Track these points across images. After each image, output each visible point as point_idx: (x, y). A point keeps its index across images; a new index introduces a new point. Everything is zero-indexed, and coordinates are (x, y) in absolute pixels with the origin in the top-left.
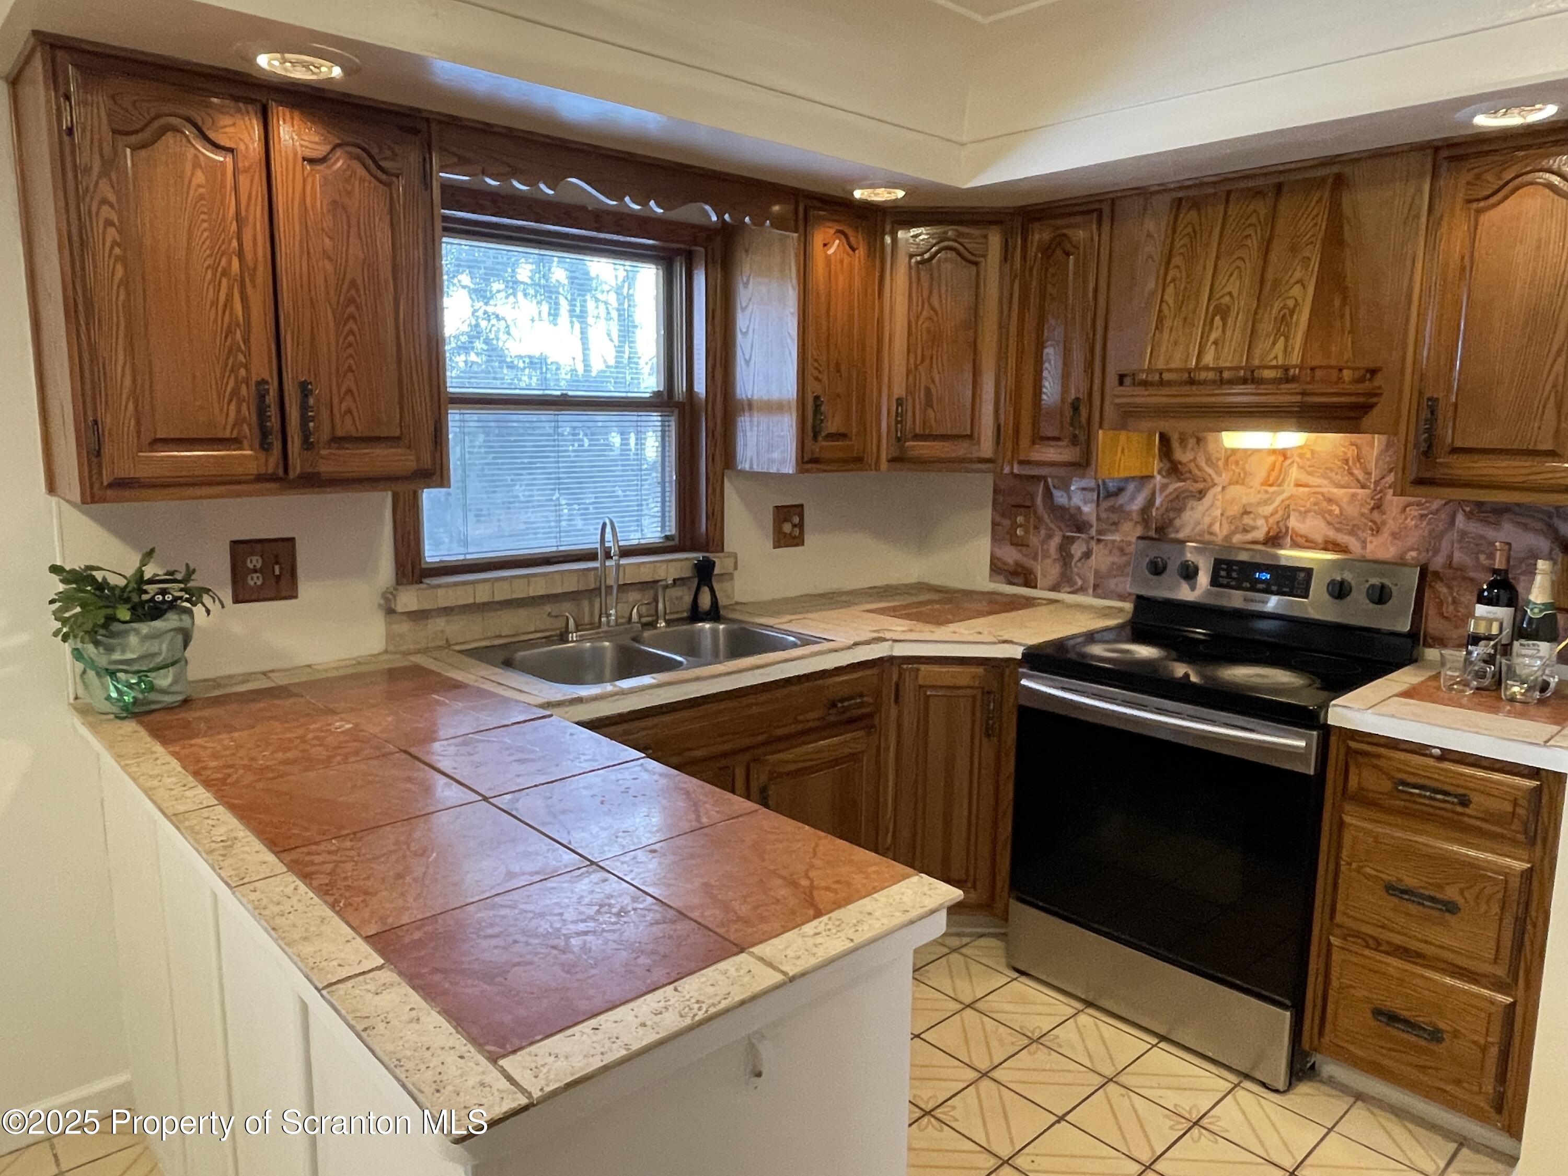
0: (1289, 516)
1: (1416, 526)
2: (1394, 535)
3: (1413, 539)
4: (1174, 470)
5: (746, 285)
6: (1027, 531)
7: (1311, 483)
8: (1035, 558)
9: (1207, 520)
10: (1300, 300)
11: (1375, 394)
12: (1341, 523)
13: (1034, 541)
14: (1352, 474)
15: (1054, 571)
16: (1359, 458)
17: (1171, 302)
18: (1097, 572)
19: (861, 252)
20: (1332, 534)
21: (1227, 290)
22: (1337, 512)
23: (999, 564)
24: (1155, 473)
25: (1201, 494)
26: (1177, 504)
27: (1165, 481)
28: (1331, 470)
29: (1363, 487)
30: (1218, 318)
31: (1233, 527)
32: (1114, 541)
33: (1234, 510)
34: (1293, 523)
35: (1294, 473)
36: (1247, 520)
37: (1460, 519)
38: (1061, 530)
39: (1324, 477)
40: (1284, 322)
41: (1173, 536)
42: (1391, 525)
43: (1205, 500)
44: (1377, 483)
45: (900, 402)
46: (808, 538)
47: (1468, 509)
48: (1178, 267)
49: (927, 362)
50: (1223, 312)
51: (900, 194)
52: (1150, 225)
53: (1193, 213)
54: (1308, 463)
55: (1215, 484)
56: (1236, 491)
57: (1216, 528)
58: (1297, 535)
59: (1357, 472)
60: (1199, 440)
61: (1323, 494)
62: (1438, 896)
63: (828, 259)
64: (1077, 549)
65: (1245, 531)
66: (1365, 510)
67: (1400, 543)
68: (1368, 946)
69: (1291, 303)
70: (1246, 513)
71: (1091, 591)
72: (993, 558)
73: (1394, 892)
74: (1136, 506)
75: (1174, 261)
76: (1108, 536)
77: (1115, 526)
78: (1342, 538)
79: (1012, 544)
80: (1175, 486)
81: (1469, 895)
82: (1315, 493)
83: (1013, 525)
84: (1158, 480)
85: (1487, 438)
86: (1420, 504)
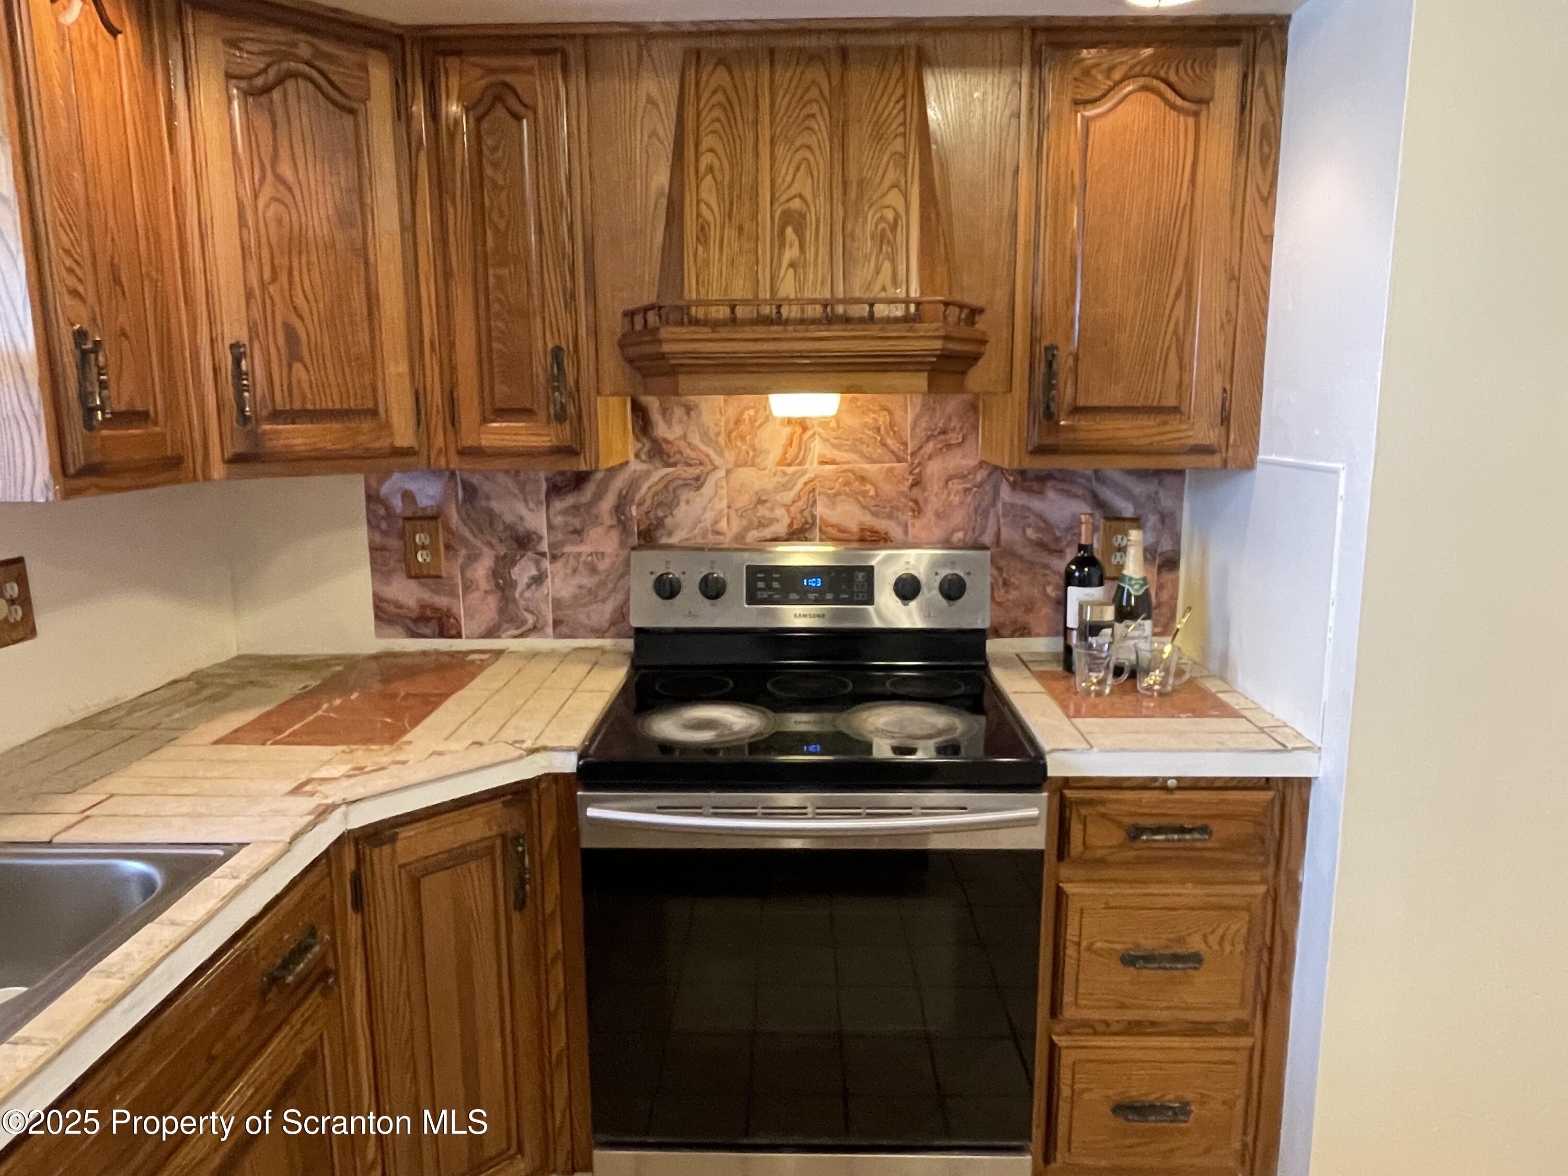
0: (815, 502)
1: (961, 503)
2: (938, 515)
3: (958, 518)
4: (657, 451)
6: (435, 553)
7: (838, 460)
8: (453, 594)
9: (709, 516)
10: (901, 210)
12: (879, 506)
13: (451, 568)
14: (884, 445)
15: (489, 609)
16: (892, 425)
17: (714, 203)
18: (557, 604)
19: (129, 40)
20: (869, 520)
21: (793, 191)
22: (872, 493)
23: (391, 609)
24: (632, 457)
25: (698, 483)
26: (669, 496)
27: (644, 467)
28: (861, 441)
29: (899, 460)
30: (789, 230)
31: (745, 522)
32: (580, 554)
33: (744, 500)
34: (821, 510)
35: (817, 448)
36: (763, 511)
37: (1005, 493)
38: (490, 545)
39: (853, 449)
40: (885, 239)
41: (664, 540)
42: (934, 503)
43: (704, 490)
44: (914, 454)
45: (238, 351)
46: (42, 624)
47: (1011, 479)
48: (711, 150)
49: (284, 278)
50: (796, 221)
52: (648, 85)
53: (722, 73)
54: (833, 434)
55: (716, 468)
56: (744, 474)
57: (723, 525)
58: (827, 523)
59: (891, 442)
60: (688, 409)
61: (852, 472)
62: (1180, 950)
63: (61, 34)
64: (523, 572)
65: (761, 525)
66: (905, 487)
67: (944, 523)
68: (1095, 1033)
69: (890, 215)
70: (761, 502)
71: (549, 630)
72: (378, 600)
73: (1129, 960)
74: (607, 504)
75: (708, 141)
76: (569, 549)
77: (578, 533)
78: (882, 524)
79: (410, 577)
80: (659, 473)
81: (1213, 940)
82: (844, 471)
83: (410, 550)
84: (636, 466)
85: (1116, 395)
86: (963, 477)
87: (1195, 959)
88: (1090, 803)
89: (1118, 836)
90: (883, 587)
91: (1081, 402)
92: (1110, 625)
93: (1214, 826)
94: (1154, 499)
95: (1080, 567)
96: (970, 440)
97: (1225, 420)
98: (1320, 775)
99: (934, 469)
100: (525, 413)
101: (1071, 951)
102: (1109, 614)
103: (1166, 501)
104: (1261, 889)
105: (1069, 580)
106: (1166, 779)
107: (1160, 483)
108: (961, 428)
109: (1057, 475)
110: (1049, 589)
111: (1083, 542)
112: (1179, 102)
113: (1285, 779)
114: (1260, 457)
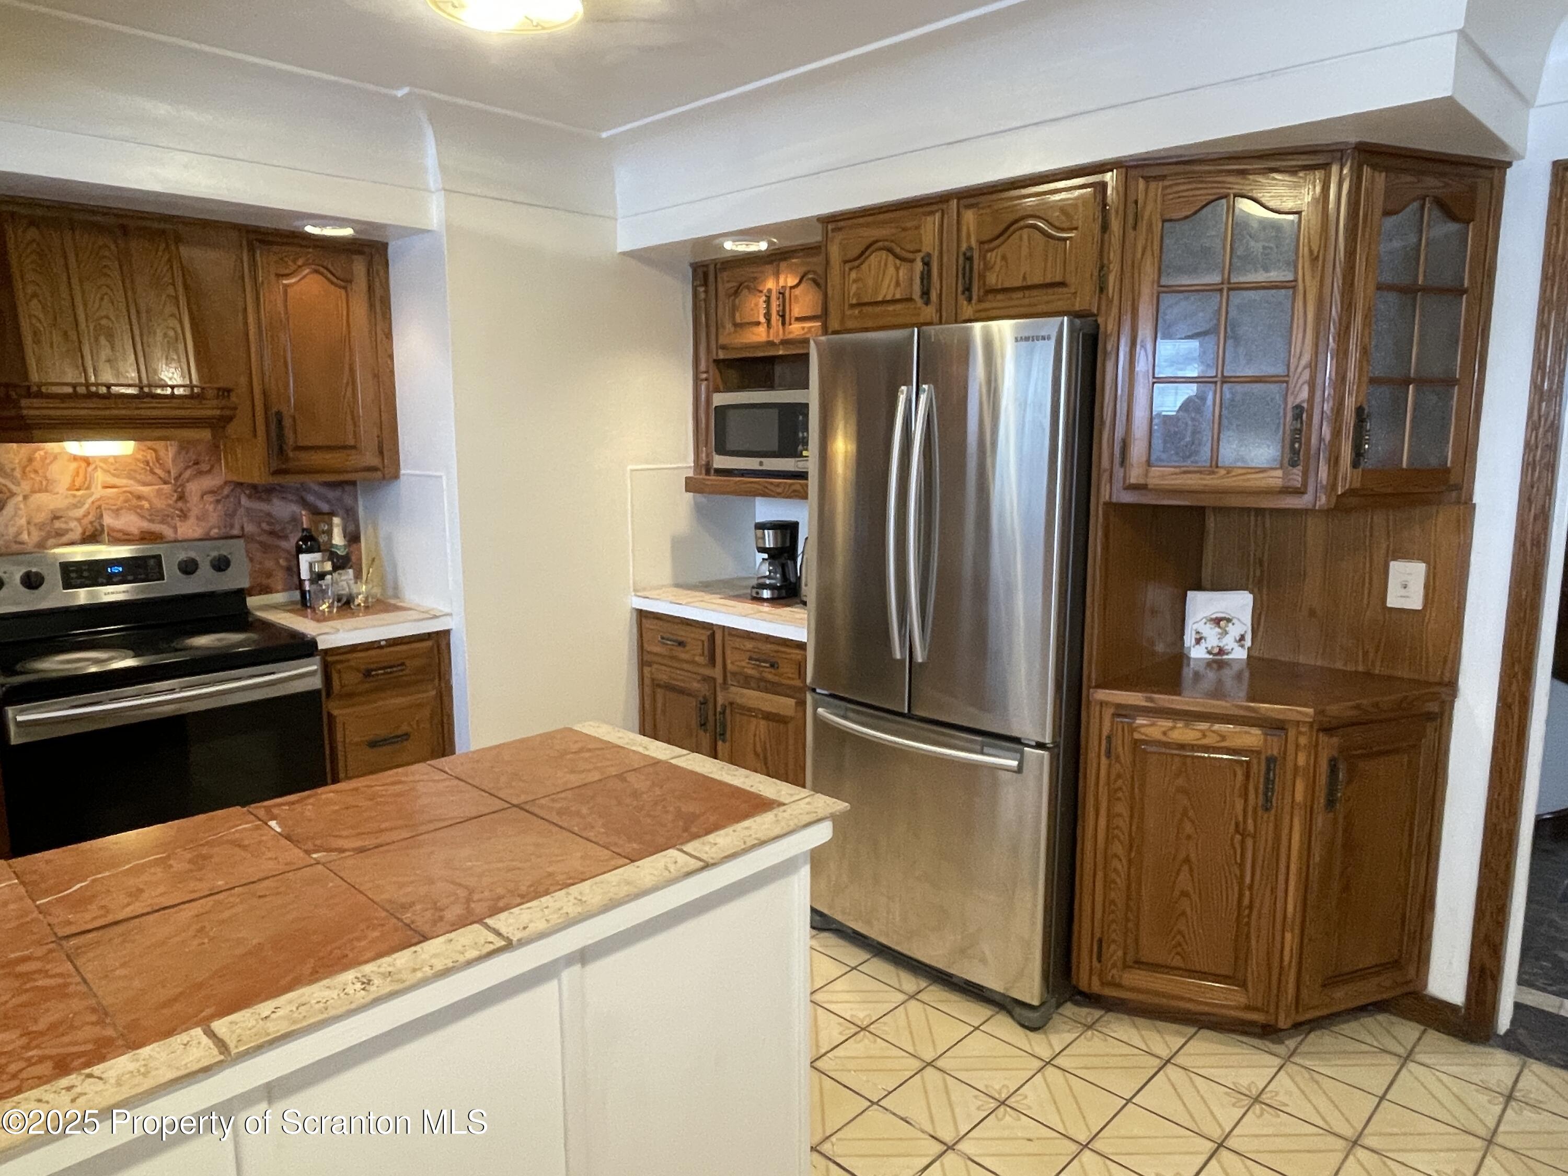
0: (101, 516)
1: (214, 510)
2: (198, 518)
7: (118, 484)
9: (11, 531)
10: (179, 331)
12: (153, 515)
14: (154, 473)
16: (158, 459)
17: (41, 317)
20: (145, 525)
21: (101, 314)
22: (147, 506)
28: (135, 471)
29: (165, 483)
30: (102, 339)
31: (43, 532)
33: (42, 517)
34: (108, 520)
35: (100, 477)
36: (59, 524)
37: (244, 501)
39: (130, 477)
42: (195, 511)
44: (176, 479)
47: (247, 492)
48: (34, 282)
54: (113, 467)
55: (14, 495)
56: (40, 498)
57: (25, 536)
58: (113, 530)
59: (158, 471)
61: (130, 493)
62: (398, 733)
65: (58, 534)
66: (171, 502)
67: (203, 524)
69: (171, 333)
70: (55, 518)
73: (373, 744)
78: (156, 527)
81: (414, 723)
82: (125, 492)
86: (212, 492)
87: (406, 736)
88: (341, 662)
89: (359, 677)
90: (170, 568)
91: (300, 444)
92: (330, 573)
93: (408, 662)
94: (340, 500)
95: (305, 543)
96: (215, 471)
97: (381, 453)
98: (454, 628)
99: (194, 488)
101: (340, 747)
102: (328, 566)
103: (348, 500)
104: (434, 693)
105: (300, 551)
106: (379, 642)
107: (344, 491)
108: (210, 460)
109: (278, 488)
110: (281, 561)
111: (305, 526)
112: (335, 280)
113: (437, 633)
114: (402, 472)
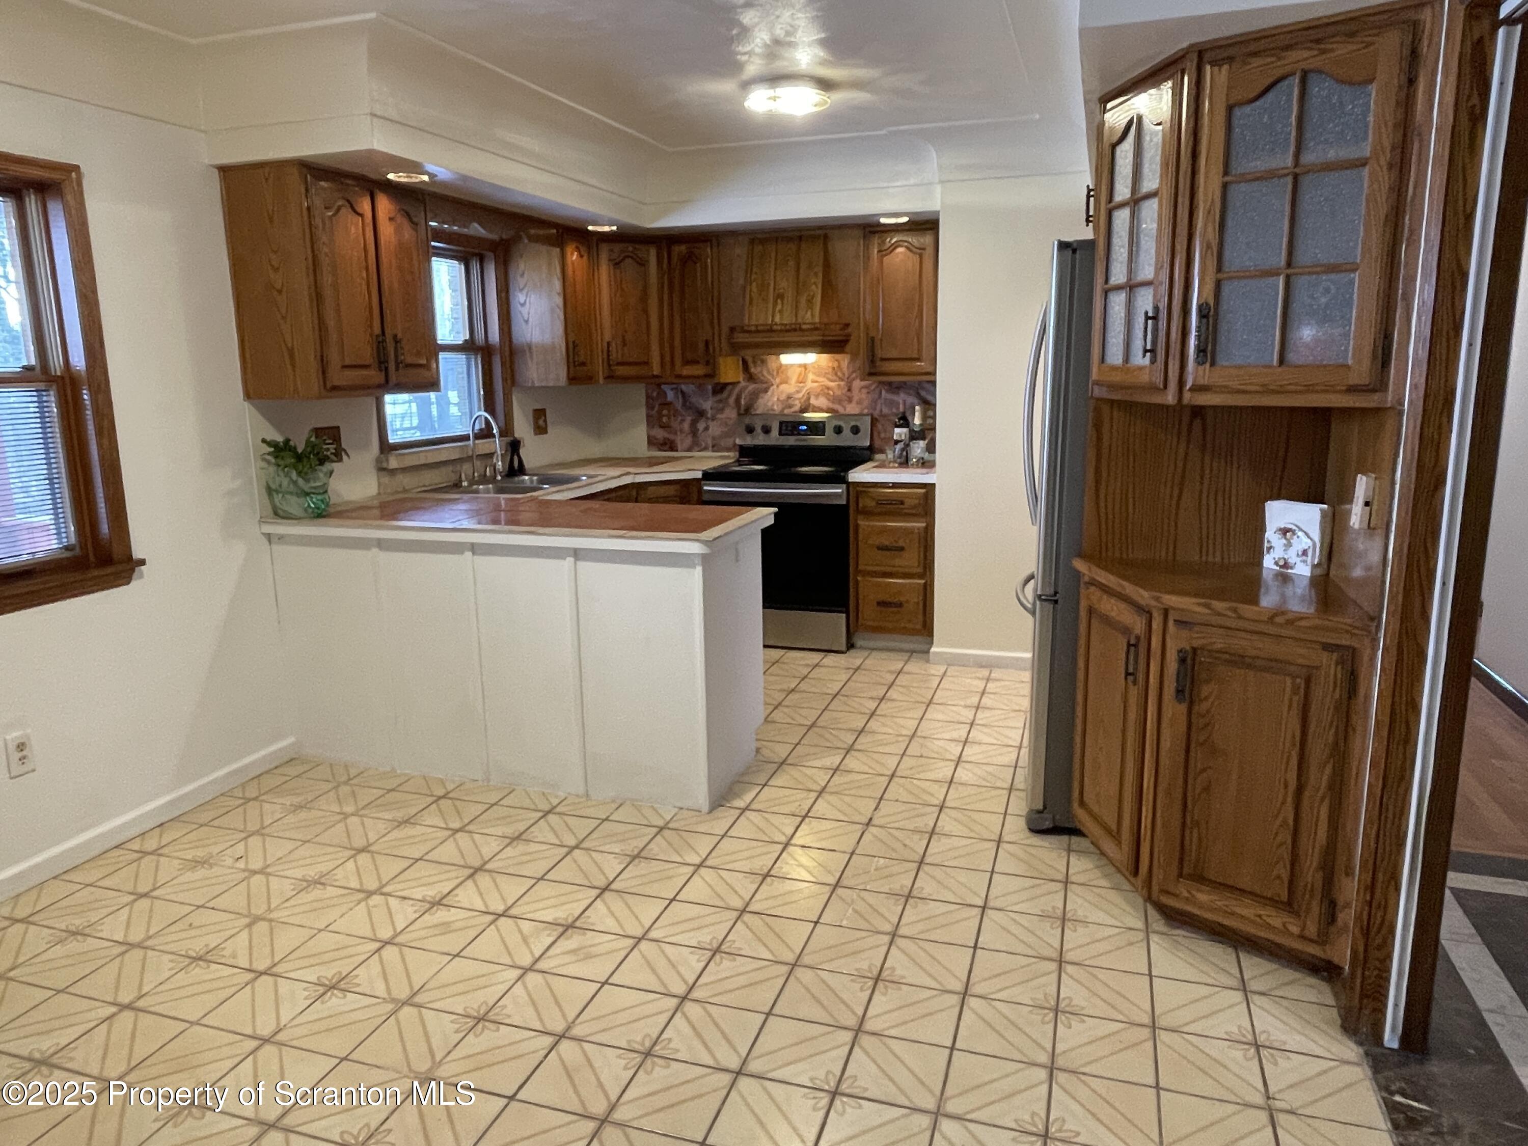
0: (810, 397)
1: (867, 397)
2: (858, 403)
3: (866, 403)
4: (751, 378)
5: (522, 275)
6: (670, 418)
7: (819, 381)
8: (676, 433)
9: (770, 403)
10: (816, 292)
11: (849, 335)
12: (836, 399)
13: (675, 424)
14: (837, 375)
15: (689, 441)
16: (839, 366)
17: (755, 291)
18: (714, 438)
19: (585, 258)
20: (831, 405)
22: (832, 393)
23: (653, 440)
24: (741, 380)
25: (766, 391)
26: (755, 396)
27: (747, 384)
28: (827, 373)
29: (842, 380)
30: (779, 300)
31: (784, 406)
32: (722, 418)
33: (783, 397)
34: (813, 401)
35: (811, 376)
36: (790, 401)
37: (883, 392)
38: (690, 415)
39: (824, 377)
40: (810, 301)
41: (752, 413)
42: (856, 398)
43: (768, 393)
44: (848, 378)
45: (609, 344)
46: (549, 429)
48: (756, 273)
49: (622, 320)
50: (780, 296)
51: (614, 228)
52: (738, 251)
53: (760, 247)
54: (816, 369)
55: (773, 384)
56: (783, 387)
57: (776, 407)
59: (839, 374)
60: (762, 362)
61: (825, 386)
62: (897, 546)
63: (573, 263)
64: (701, 426)
65: (790, 406)
66: (844, 392)
67: (861, 406)
68: (871, 576)
69: (812, 293)
70: (789, 397)
71: (711, 448)
72: (649, 437)
73: (881, 549)
74: (732, 400)
75: (755, 270)
76: (719, 416)
77: (722, 410)
78: (836, 405)
79: (661, 427)
80: (752, 387)
81: (908, 542)
82: (822, 385)
83: (660, 416)
84: (743, 384)
85: (894, 354)
86: (866, 388)
87: (902, 549)
89: (874, 504)
90: (829, 430)
91: (884, 357)
93: (907, 500)
98: (938, 484)
99: (857, 384)
100: (697, 362)
101: (860, 544)
102: (907, 438)
104: (923, 524)
105: (896, 426)
112: (916, 249)
113: (926, 485)
